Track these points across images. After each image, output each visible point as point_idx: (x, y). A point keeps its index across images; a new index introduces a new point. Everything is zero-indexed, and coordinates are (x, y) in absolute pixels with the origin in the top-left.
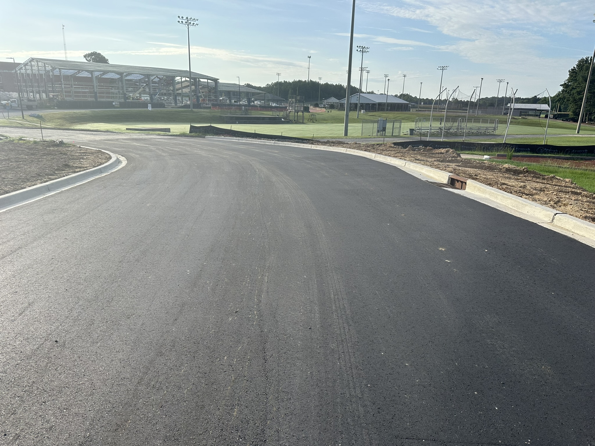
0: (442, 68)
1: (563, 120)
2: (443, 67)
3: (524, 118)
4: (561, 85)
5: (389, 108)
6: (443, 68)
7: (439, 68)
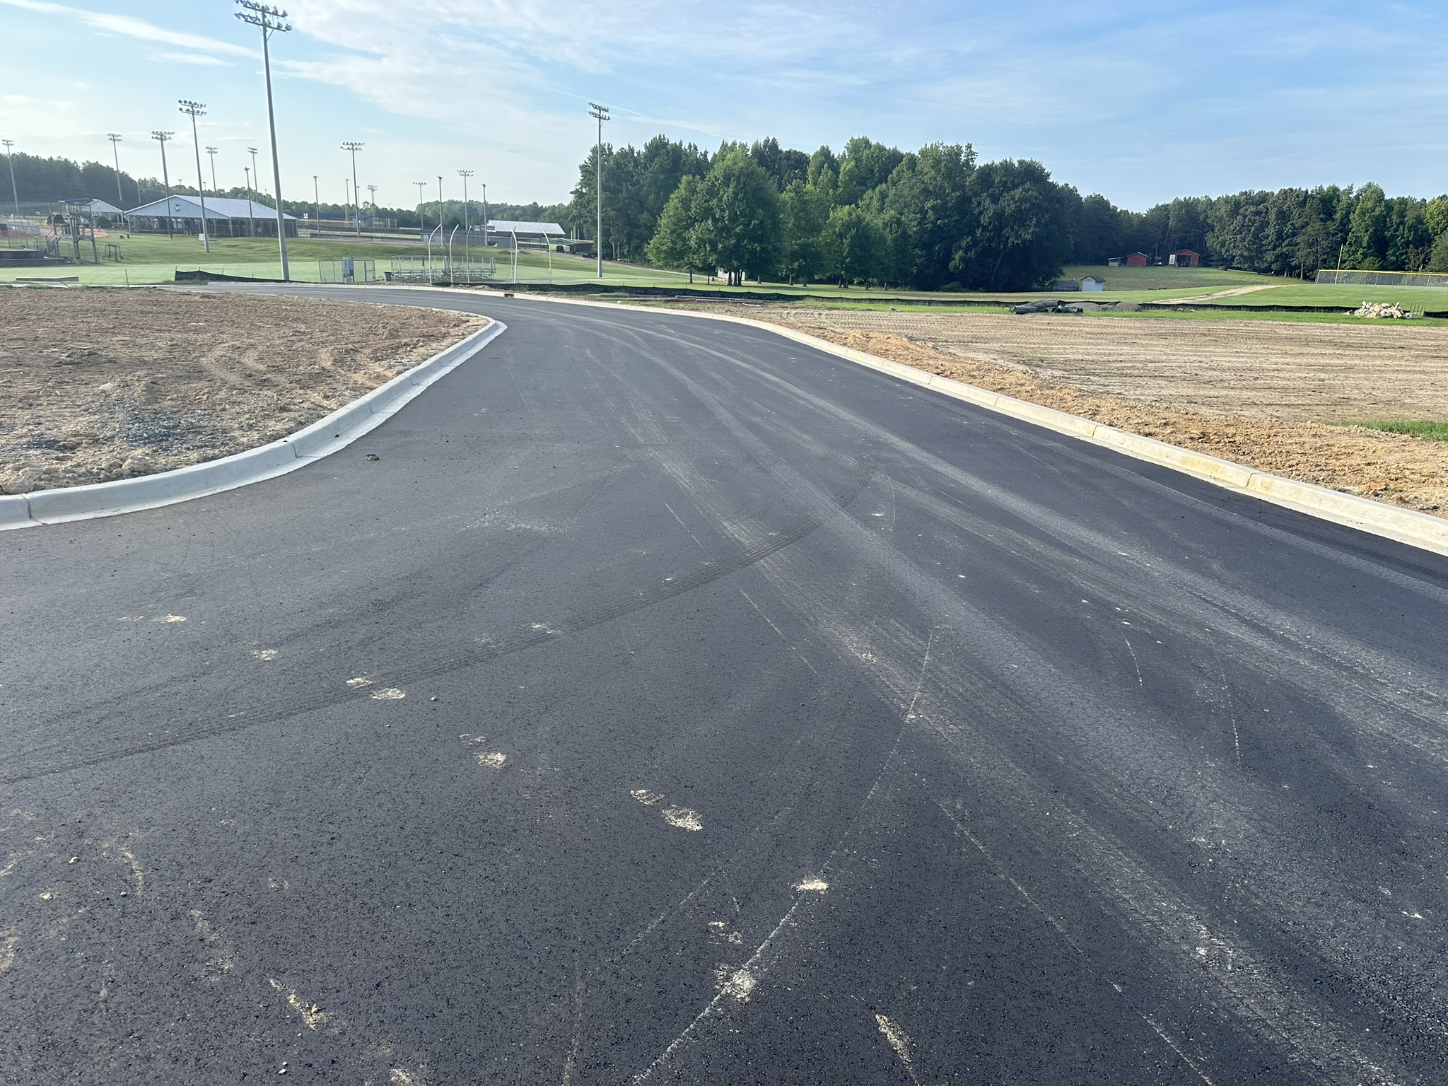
0: (351, 147)
1: (584, 256)
2: (352, 144)
3: (524, 253)
4: (571, 193)
5: (260, 230)
6: (353, 147)
7: (346, 147)
